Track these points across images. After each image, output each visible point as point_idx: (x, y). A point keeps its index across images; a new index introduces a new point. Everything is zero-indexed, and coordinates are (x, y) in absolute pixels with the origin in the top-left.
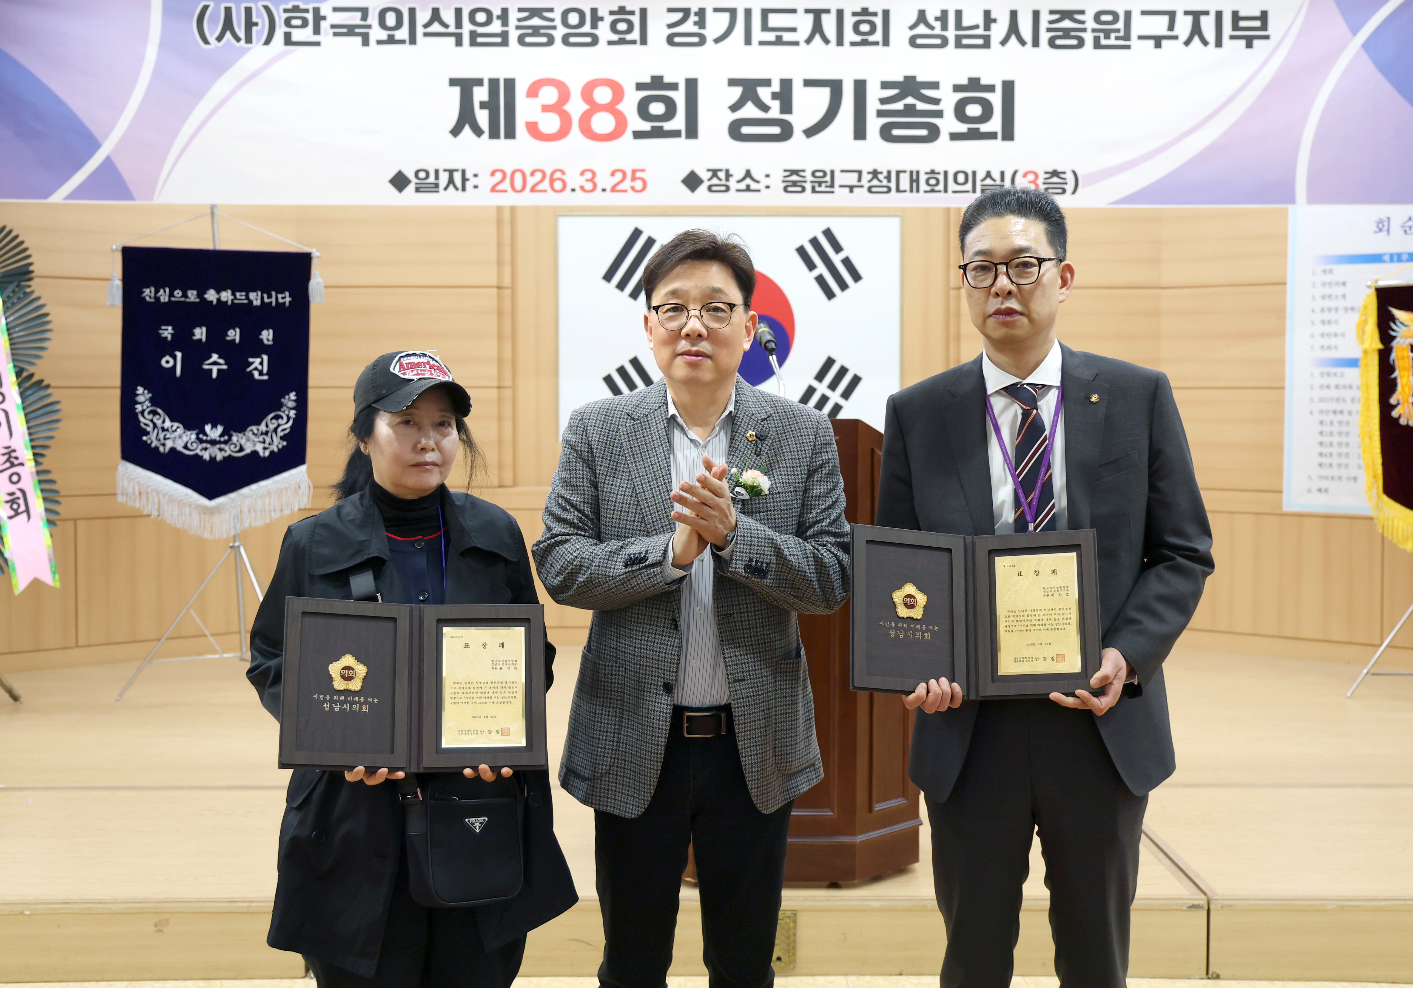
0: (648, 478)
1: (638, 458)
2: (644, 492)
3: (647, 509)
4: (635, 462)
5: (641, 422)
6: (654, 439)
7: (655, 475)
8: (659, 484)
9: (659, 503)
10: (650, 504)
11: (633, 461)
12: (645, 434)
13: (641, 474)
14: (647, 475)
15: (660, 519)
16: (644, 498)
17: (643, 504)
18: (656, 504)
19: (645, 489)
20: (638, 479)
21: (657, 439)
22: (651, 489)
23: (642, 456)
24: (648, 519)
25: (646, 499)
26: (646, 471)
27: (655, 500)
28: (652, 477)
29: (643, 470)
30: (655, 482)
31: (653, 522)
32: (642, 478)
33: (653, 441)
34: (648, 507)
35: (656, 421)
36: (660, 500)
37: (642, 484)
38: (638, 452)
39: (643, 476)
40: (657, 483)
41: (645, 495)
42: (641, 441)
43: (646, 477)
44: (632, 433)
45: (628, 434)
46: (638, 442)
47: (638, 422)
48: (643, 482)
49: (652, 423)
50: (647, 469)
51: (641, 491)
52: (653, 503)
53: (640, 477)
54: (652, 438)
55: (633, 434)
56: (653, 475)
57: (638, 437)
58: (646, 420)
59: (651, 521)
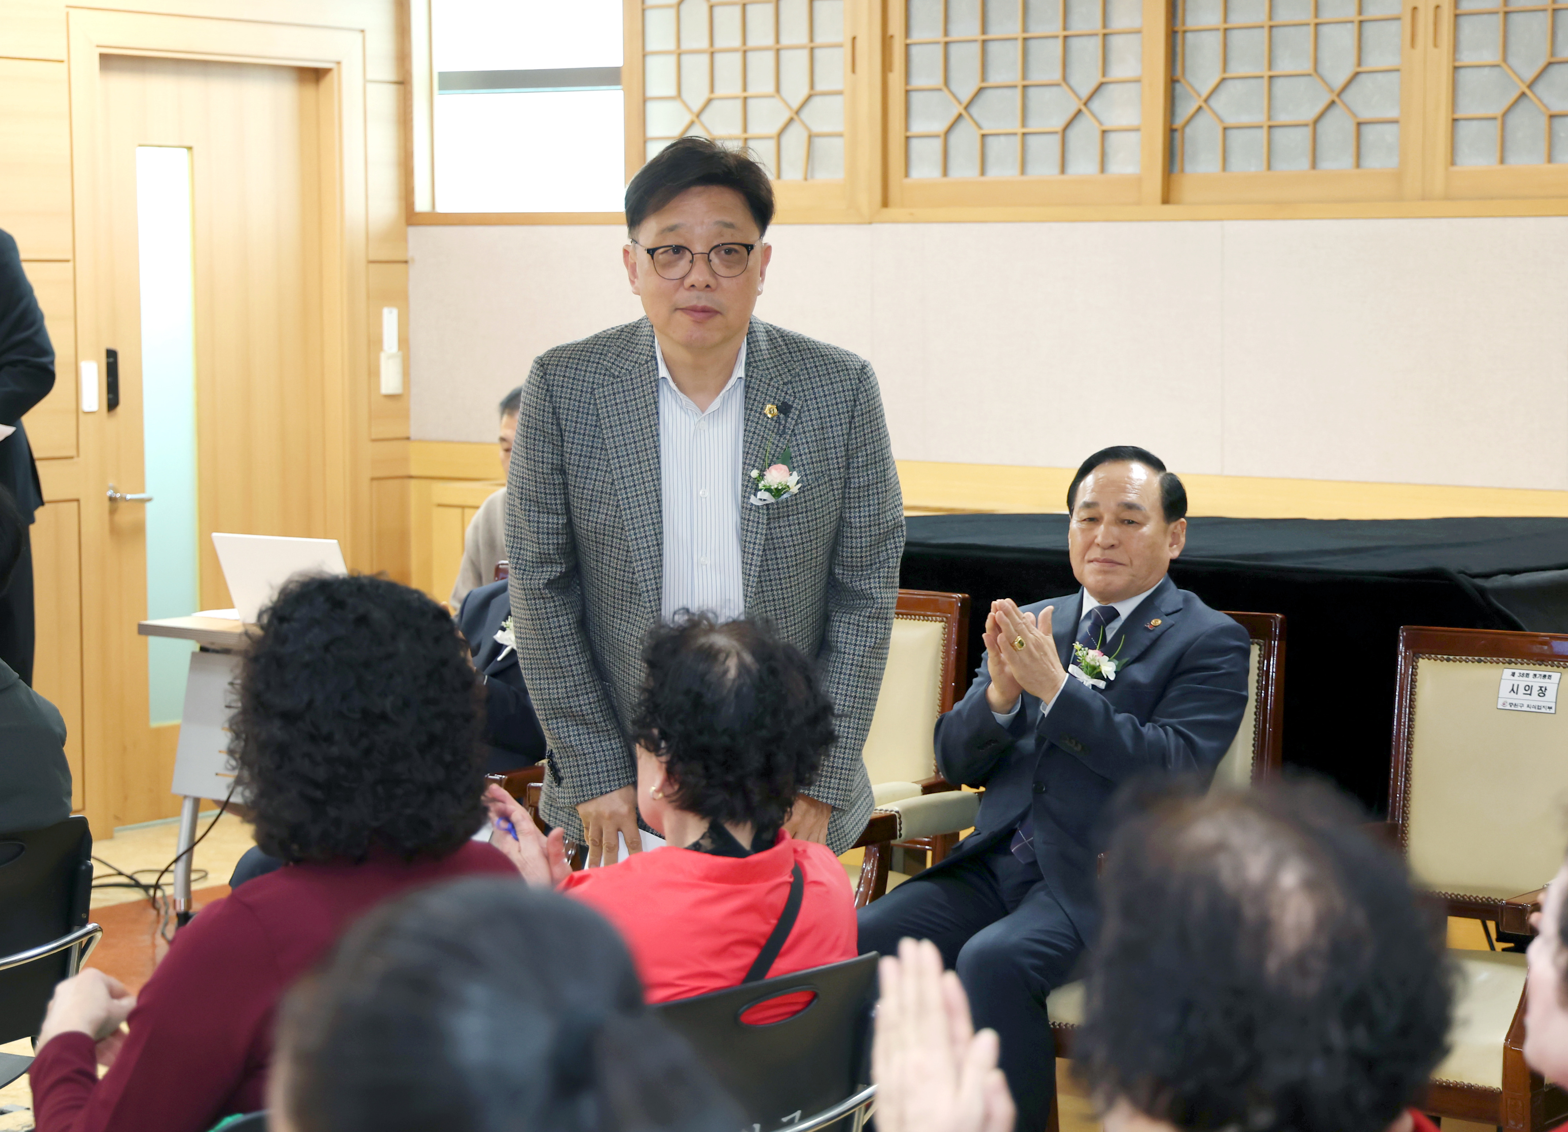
0: (629, 460)
1: (617, 431)
2: (623, 478)
3: (626, 501)
4: (613, 437)
5: (622, 381)
6: (639, 406)
7: (638, 457)
8: (643, 470)
9: (642, 494)
10: (629, 495)
11: (610, 435)
12: (628, 399)
13: (620, 454)
14: (628, 455)
15: (642, 516)
16: (622, 486)
17: (621, 495)
18: (637, 496)
19: (625, 475)
20: (616, 460)
21: (642, 408)
22: (632, 475)
23: (622, 429)
24: (626, 514)
25: (625, 488)
26: (627, 450)
27: (636, 491)
28: (634, 459)
29: (623, 448)
30: (638, 466)
31: (632, 519)
32: (621, 459)
33: (638, 409)
34: (628, 498)
35: (642, 381)
36: (643, 491)
37: (621, 467)
38: (618, 423)
39: (623, 456)
40: (641, 468)
41: (624, 483)
42: (622, 408)
43: (626, 458)
44: (610, 395)
45: (605, 397)
46: (617, 409)
47: (619, 380)
48: (622, 464)
49: (637, 383)
50: (628, 447)
51: (620, 476)
52: (634, 494)
53: (618, 457)
54: (636, 404)
55: (612, 397)
56: (635, 456)
57: (618, 401)
58: (629, 378)
59: (629, 517)
